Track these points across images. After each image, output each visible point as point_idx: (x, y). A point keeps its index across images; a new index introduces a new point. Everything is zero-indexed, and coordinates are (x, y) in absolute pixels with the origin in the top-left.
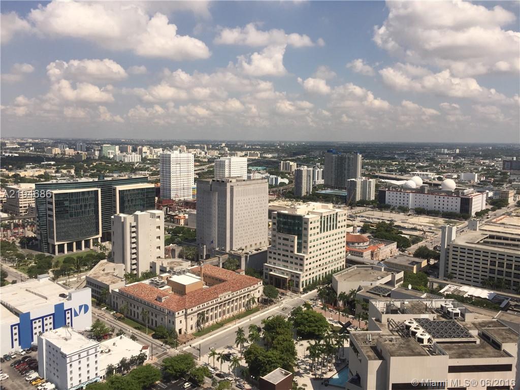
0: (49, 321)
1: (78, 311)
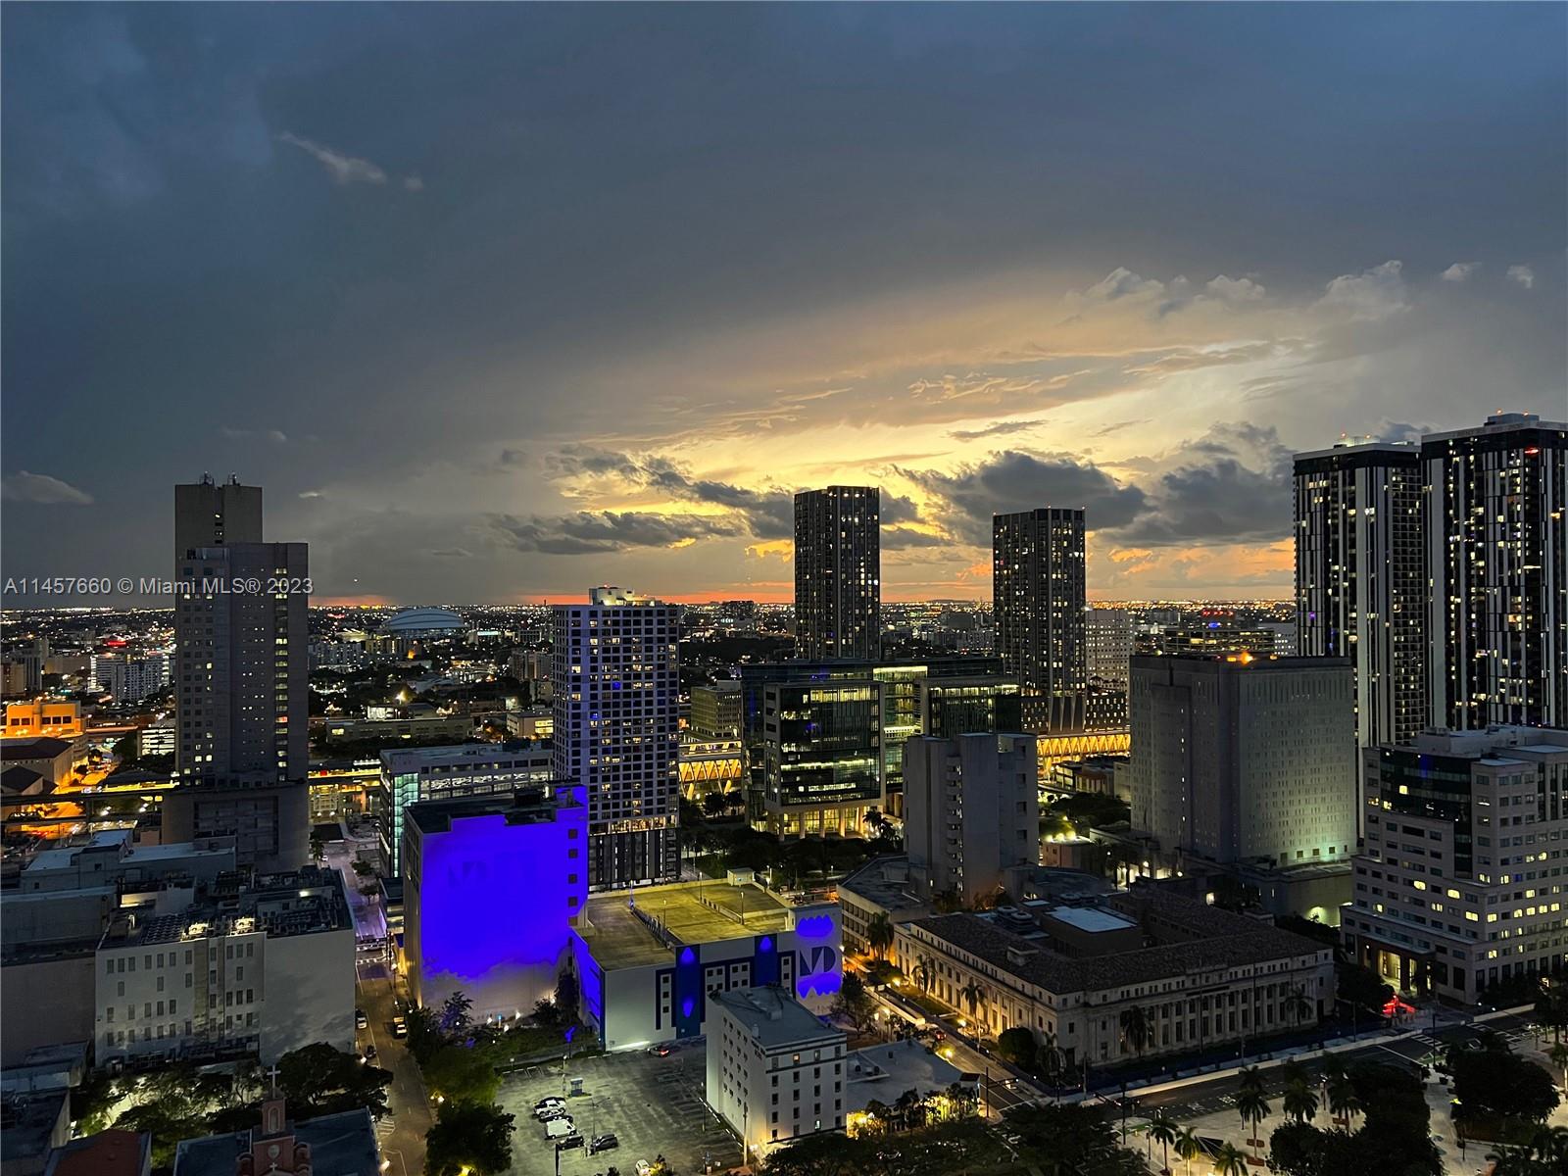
0: (741, 975)
1: (809, 964)
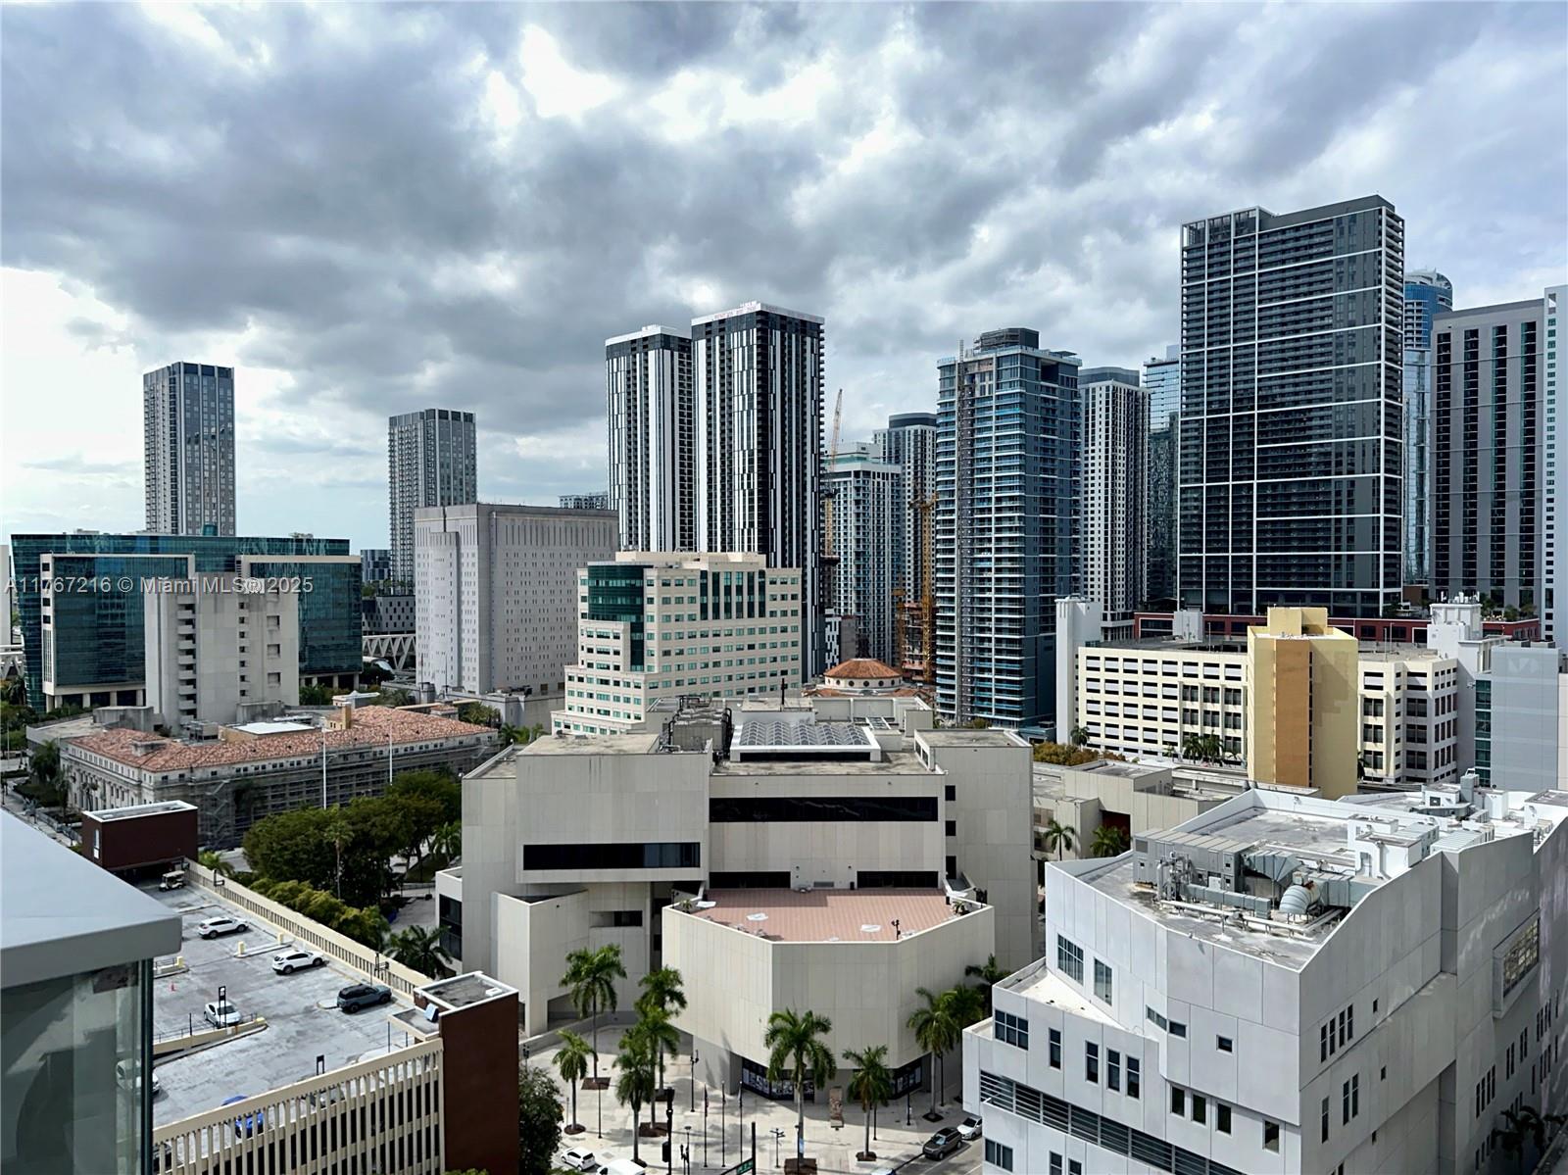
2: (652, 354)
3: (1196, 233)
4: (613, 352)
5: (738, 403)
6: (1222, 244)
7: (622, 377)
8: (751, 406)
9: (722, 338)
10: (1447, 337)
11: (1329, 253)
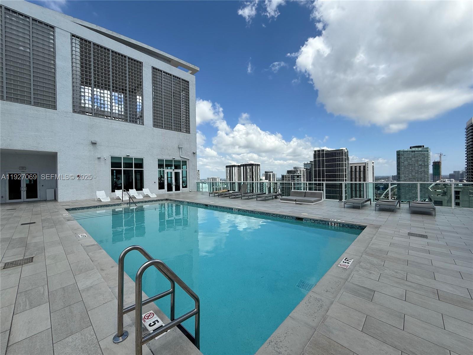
2: (234, 168)
3: (315, 151)
4: (227, 167)
5: (248, 177)
6: (319, 154)
7: (228, 171)
8: (250, 177)
9: (245, 167)
10: (352, 167)
11: (336, 157)
